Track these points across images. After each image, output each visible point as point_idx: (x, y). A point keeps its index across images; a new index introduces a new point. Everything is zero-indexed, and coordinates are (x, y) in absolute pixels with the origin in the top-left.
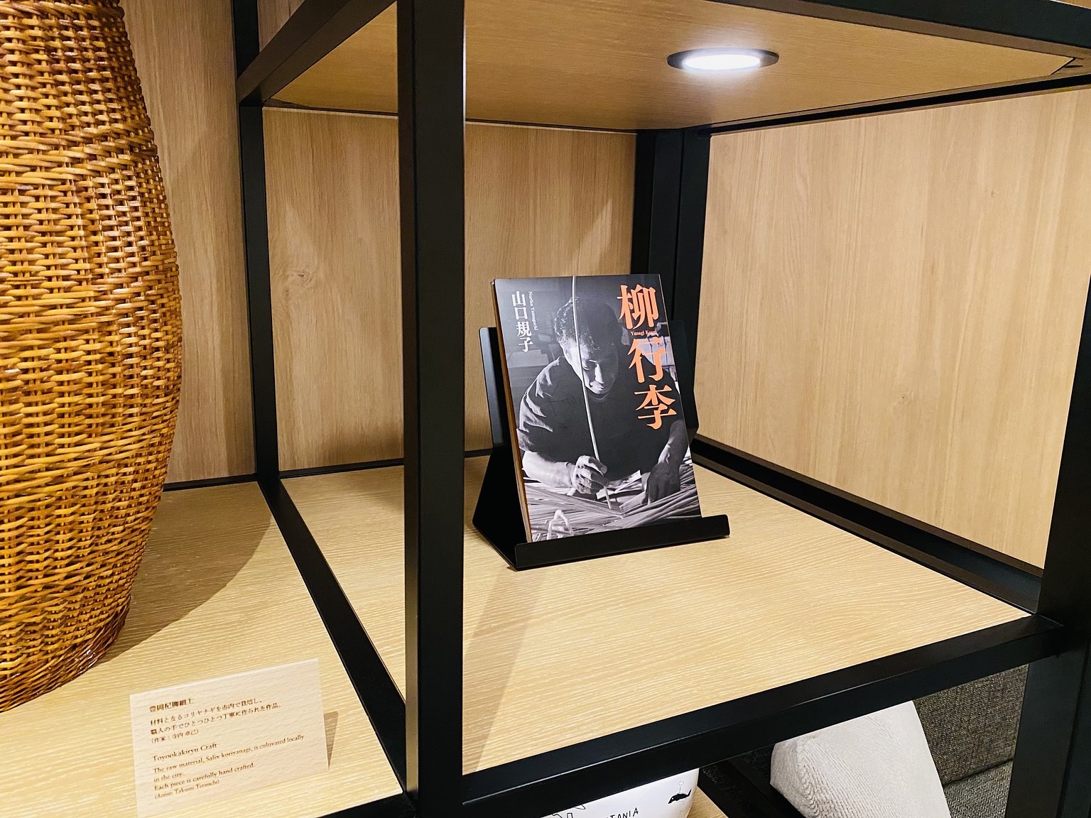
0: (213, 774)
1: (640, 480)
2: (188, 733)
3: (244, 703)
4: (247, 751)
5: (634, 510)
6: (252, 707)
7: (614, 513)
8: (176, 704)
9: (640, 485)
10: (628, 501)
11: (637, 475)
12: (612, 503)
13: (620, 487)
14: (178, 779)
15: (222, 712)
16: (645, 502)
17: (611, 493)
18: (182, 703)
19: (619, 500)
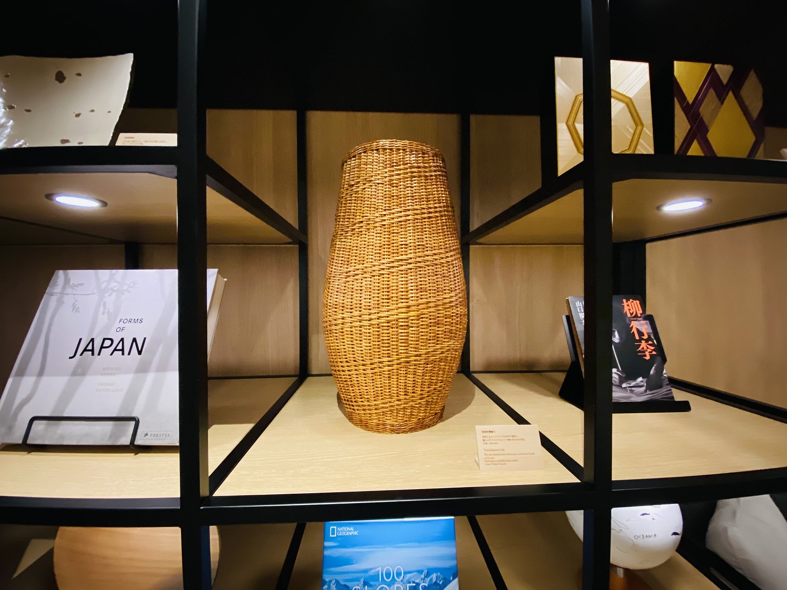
0: (504, 461)
1: (642, 381)
2: (495, 443)
3: (513, 436)
4: (515, 454)
5: (641, 394)
6: (516, 438)
7: (631, 395)
8: (490, 432)
9: (643, 383)
10: (637, 390)
11: (640, 379)
12: (630, 390)
13: (633, 384)
14: (492, 460)
15: (506, 438)
16: (646, 391)
17: (629, 385)
18: (492, 432)
19: (633, 389)
